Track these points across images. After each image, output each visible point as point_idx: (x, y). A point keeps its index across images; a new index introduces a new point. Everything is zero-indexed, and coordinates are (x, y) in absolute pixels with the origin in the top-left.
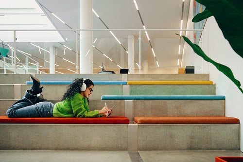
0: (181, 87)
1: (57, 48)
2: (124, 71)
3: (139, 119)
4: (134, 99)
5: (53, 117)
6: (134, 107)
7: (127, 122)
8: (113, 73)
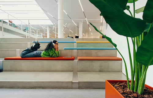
0: (99, 44)
1: (50, 27)
2: (77, 37)
3: (78, 58)
4: (77, 49)
5: (41, 57)
6: (78, 53)
7: (73, 59)
8: (72, 38)
